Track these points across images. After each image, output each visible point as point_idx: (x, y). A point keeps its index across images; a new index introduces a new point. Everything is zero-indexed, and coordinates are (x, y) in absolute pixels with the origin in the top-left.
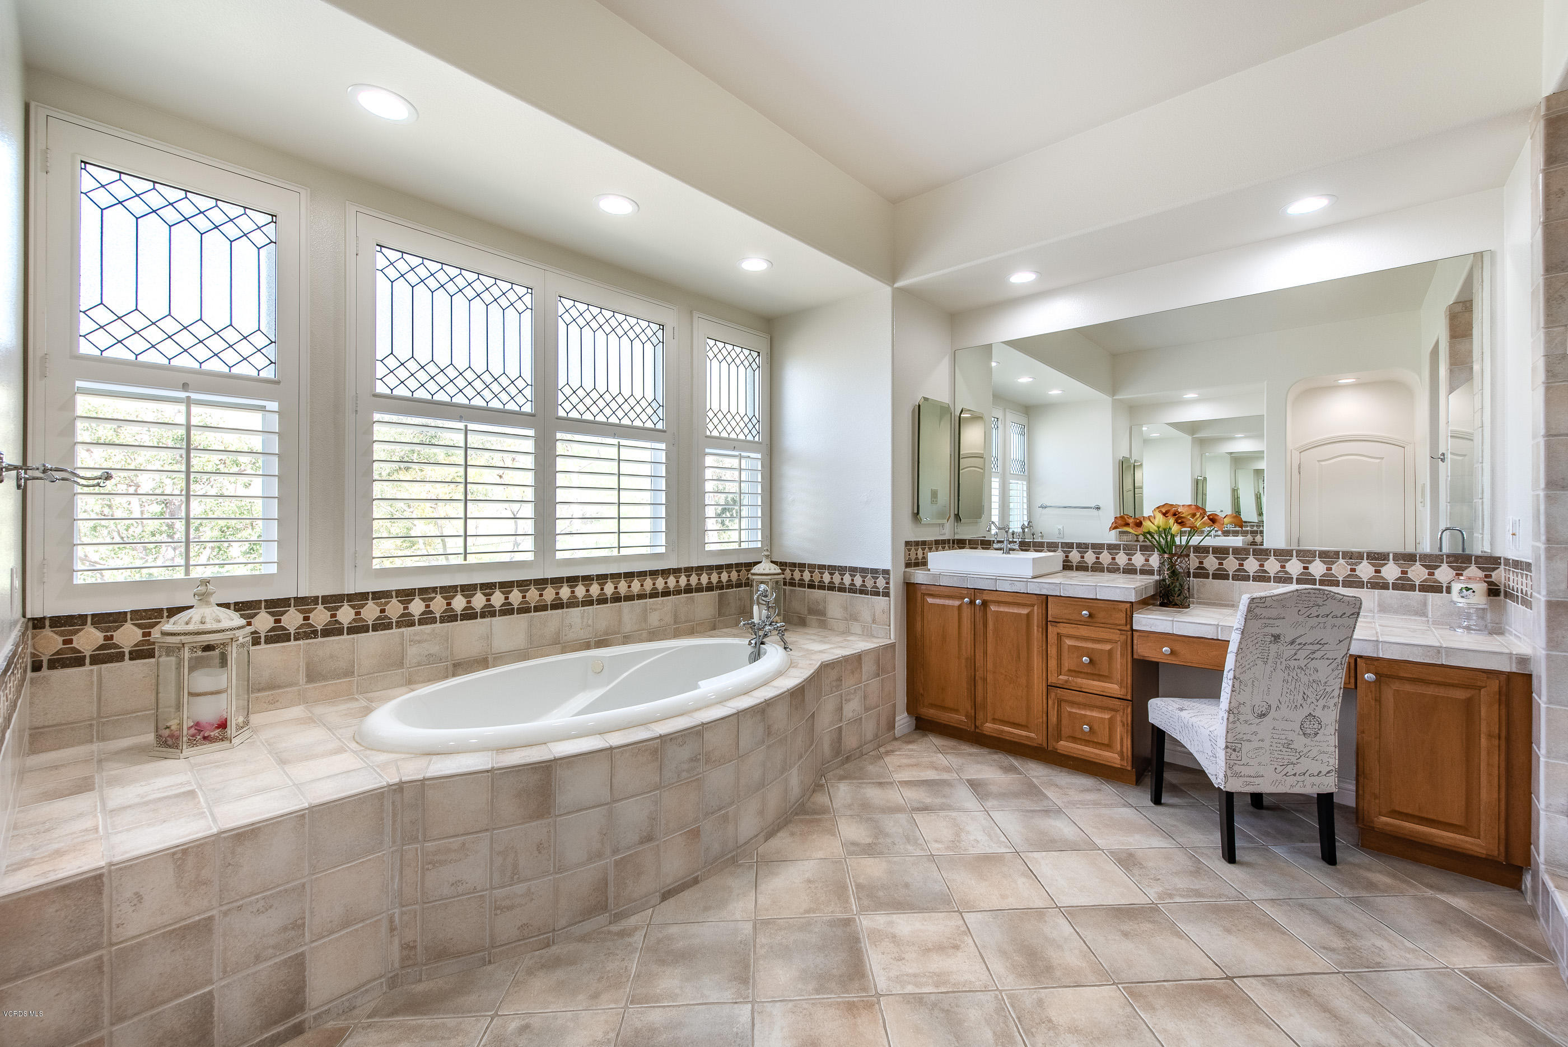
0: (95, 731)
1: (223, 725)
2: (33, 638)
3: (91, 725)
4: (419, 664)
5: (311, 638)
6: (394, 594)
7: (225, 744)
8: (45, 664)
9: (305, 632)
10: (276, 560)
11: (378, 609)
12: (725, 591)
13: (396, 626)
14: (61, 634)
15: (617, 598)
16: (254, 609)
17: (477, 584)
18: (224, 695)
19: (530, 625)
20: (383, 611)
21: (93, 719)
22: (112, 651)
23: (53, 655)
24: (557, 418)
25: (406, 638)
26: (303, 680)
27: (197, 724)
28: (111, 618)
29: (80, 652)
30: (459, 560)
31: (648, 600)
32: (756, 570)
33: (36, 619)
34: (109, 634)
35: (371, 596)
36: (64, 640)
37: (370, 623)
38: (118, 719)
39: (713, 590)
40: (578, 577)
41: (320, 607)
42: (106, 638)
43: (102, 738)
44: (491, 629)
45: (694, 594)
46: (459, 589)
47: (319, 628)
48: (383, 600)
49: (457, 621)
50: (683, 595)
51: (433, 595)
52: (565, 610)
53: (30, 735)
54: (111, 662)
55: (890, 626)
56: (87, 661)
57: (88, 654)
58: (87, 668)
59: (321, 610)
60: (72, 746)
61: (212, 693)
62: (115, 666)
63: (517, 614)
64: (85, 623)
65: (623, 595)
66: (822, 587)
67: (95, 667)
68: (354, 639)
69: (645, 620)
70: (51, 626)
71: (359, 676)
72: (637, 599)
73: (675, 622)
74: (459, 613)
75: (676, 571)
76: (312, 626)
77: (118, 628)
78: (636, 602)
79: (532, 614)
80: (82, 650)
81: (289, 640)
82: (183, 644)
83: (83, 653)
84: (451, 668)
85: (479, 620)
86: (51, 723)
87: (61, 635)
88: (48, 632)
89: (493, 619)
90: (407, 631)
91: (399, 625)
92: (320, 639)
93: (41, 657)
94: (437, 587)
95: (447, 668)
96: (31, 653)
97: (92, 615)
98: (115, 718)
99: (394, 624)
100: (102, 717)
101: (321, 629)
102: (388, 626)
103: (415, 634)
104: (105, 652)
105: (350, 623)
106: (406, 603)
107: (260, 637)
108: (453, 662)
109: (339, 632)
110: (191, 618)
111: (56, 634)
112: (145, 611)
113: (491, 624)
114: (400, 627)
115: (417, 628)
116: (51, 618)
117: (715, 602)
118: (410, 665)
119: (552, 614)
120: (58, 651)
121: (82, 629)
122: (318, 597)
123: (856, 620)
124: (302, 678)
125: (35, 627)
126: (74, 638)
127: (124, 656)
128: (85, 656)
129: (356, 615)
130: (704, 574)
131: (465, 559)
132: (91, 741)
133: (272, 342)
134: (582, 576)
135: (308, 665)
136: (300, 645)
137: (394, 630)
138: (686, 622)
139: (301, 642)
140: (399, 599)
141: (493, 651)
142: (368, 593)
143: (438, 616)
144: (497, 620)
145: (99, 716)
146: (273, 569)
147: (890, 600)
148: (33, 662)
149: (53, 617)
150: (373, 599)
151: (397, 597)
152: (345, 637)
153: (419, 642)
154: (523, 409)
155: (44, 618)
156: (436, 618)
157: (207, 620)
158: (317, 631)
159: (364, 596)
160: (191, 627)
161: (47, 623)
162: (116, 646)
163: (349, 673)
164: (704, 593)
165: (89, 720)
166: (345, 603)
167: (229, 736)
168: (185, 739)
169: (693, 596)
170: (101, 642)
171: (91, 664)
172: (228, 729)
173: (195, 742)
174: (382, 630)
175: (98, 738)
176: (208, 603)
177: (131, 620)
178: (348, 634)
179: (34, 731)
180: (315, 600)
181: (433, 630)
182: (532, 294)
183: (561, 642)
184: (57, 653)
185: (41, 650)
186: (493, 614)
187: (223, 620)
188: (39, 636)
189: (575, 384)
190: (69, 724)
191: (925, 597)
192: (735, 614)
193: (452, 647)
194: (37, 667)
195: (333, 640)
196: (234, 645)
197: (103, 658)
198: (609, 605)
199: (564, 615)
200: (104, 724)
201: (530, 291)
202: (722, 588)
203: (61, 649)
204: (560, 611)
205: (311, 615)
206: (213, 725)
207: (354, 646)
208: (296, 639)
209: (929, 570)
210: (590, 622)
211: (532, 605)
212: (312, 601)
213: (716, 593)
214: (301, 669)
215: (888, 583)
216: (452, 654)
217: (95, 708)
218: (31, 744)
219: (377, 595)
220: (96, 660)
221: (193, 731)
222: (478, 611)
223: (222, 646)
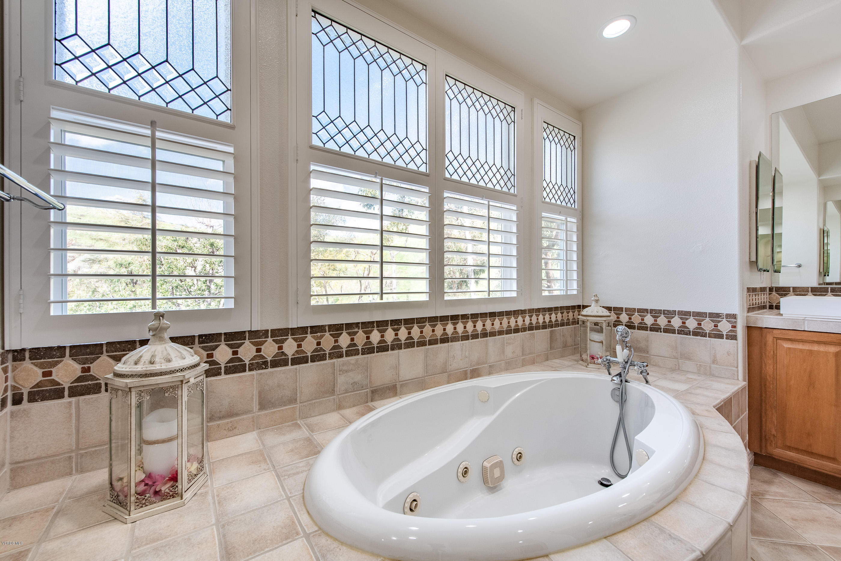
0: (74, 463)
1: (174, 478)
2: (13, 371)
3: (70, 458)
4: (346, 391)
5: (263, 369)
6: (327, 328)
7: (176, 501)
8: (25, 397)
9: (257, 363)
10: (233, 296)
11: (315, 342)
12: (554, 329)
13: (329, 357)
14: (41, 366)
15: (485, 335)
16: (215, 342)
17: (388, 321)
18: (175, 443)
19: (426, 357)
20: (319, 344)
21: (72, 451)
22: (90, 382)
23: (33, 388)
24: (444, 179)
25: (337, 368)
26: (256, 407)
27: (149, 476)
28: (88, 350)
29: (59, 384)
30: (376, 299)
31: (505, 336)
32: (585, 312)
33: (15, 351)
34: (86, 366)
35: (309, 330)
36: (43, 372)
37: (309, 354)
38: (96, 451)
39: (546, 328)
40: (458, 315)
41: (270, 340)
42: (84, 370)
43: (81, 470)
44: (399, 360)
45: (534, 331)
46: (375, 325)
47: (269, 359)
48: (319, 334)
49: (374, 353)
50: (528, 332)
51: (356, 330)
52: (450, 344)
53: (12, 470)
54: (89, 394)
55: (737, 367)
56: (66, 393)
57: (66, 386)
58: (66, 400)
59: (271, 343)
60: (52, 479)
61: (163, 441)
62: (92, 398)
63: (417, 347)
64: (63, 356)
65: (488, 332)
66: (645, 328)
67: (73, 399)
68: (296, 369)
69: (503, 352)
70: (30, 358)
71: (301, 403)
72: (498, 335)
73: (523, 355)
74: (375, 346)
75: (522, 312)
76: (263, 357)
77: (94, 360)
78: (497, 337)
79: (427, 347)
80: (61, 383)
81: (245, 371)
82: (130, 388)
83: (62, 385)
84: (370, 395)
85: (390, 352)
86: (32, 456)
87: (41, 368)
88: (27, 364)
89: (400, 351)
90: (337, 361)
91: (331, 356)
92: (270, 370)
93: (21, 389)
94: (359, 323)
95: (367, 395)
96: (12, 386)
97: (70, 347)
98: (93, 449)
99: (327, 356)
100: (81, 449)
101: (271, 360)
102: (322, 358)
103: (343, 365)
104: (83, 384)
105: (293, 355)
106: (336, 337)
107: (221, 368)
108: (371, 389)
109: (284, 363)
110: (141, 357)
111: (36, 366)
112: (120, 343)
113: (399, 355)
114: (332, 359)
115: (345, 359)
116: (31, 350)
117: (548, 338)
118: (339, 392)
119: (441, 347)
120: (37, 384)
121: (61, 361)
122: (268, 330)
123: (689, 359)
124: (255, 406)
125: (15, 359)
126: (54, 370)
127: (101, 387)
128: (64, 388)
129: (298, 348)
130: (541, 315)
131: (382, 299)
132: (70, 474)
133: (228, 90)
134: (461, 315)
135: (260, 393)
136: (253, 375)
137: (328, 361)
138: (530, 354)
139: (254, 372)
140: (331, 333)
141: (401, 379)
142: (307, 327)
143: (360, 348)
144: (404, 352)
145: (78, 448)
146: (231, 304)
147: (737, 343)
148: (14, 395)
149: (33, 349)
150: (311, 333)
151: (329, 331)
152: (290, 367)
153: (347, 371)
154: (420, 169)
155: (23, 350)
156: (359, 350)
157: (157, 359)
158: (267, 362)
159: (303, 330)
160: (140, 368)
161: (27, 355)
162: (93, 378)
163: (293, 400)
164: (541, 330)
165: (68, 452)
166: (290, 337)
167: (180, 491)
168: (133, 499)
169: (534, 333)
170: (79, 373)
171: (70, 396)
172: (179, 484)
173: (144, 502)
174: (318, 361)
175: (77, 470)
176: (161, 339)
177: (107, 352)
178: (292, 365)
179: (16, 466)
180: (265, 333)
181: (357, 360)
182: (426, 70)
183: (448, 371)
184: (37, 385)
185: (21, 383)
186: (399, 347)
187: (174, 359)
188: (19, 369)
189: (456, 152)
190: (49, 457)
191: (779, 341)
192: (560, 348)
193: (371, 376)
194: (17, 400)
195: (281, 371)
196: (185, 387)
197: (80, 389)
198: (480, 339)
199: (450, 348)
200: (82, 456)
201: (424, 67)
202: (552, 326)
203: (40, 381)
204: (446, 344)
205: (263, 347)
206: (164, 478)
207: (296, 376)
208: (250, 370)
209: (782, 315)
210: (467, 354)
211: (427, 339)
212: (264, 334)
213: (548, 330)
214: (254, 397)
215: (734, 327)
216: (370, 382)
217: (74, 440)
218: (12, 479)
219: (315, 329)
220: (74, 392)
221: (142, 487)
222: (389, 344)
223: (171, 390)
